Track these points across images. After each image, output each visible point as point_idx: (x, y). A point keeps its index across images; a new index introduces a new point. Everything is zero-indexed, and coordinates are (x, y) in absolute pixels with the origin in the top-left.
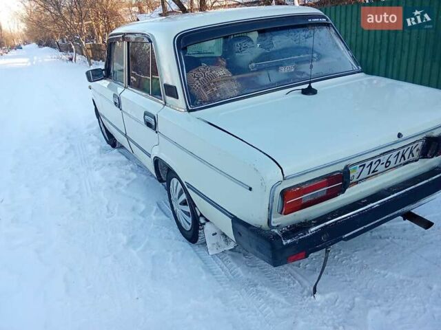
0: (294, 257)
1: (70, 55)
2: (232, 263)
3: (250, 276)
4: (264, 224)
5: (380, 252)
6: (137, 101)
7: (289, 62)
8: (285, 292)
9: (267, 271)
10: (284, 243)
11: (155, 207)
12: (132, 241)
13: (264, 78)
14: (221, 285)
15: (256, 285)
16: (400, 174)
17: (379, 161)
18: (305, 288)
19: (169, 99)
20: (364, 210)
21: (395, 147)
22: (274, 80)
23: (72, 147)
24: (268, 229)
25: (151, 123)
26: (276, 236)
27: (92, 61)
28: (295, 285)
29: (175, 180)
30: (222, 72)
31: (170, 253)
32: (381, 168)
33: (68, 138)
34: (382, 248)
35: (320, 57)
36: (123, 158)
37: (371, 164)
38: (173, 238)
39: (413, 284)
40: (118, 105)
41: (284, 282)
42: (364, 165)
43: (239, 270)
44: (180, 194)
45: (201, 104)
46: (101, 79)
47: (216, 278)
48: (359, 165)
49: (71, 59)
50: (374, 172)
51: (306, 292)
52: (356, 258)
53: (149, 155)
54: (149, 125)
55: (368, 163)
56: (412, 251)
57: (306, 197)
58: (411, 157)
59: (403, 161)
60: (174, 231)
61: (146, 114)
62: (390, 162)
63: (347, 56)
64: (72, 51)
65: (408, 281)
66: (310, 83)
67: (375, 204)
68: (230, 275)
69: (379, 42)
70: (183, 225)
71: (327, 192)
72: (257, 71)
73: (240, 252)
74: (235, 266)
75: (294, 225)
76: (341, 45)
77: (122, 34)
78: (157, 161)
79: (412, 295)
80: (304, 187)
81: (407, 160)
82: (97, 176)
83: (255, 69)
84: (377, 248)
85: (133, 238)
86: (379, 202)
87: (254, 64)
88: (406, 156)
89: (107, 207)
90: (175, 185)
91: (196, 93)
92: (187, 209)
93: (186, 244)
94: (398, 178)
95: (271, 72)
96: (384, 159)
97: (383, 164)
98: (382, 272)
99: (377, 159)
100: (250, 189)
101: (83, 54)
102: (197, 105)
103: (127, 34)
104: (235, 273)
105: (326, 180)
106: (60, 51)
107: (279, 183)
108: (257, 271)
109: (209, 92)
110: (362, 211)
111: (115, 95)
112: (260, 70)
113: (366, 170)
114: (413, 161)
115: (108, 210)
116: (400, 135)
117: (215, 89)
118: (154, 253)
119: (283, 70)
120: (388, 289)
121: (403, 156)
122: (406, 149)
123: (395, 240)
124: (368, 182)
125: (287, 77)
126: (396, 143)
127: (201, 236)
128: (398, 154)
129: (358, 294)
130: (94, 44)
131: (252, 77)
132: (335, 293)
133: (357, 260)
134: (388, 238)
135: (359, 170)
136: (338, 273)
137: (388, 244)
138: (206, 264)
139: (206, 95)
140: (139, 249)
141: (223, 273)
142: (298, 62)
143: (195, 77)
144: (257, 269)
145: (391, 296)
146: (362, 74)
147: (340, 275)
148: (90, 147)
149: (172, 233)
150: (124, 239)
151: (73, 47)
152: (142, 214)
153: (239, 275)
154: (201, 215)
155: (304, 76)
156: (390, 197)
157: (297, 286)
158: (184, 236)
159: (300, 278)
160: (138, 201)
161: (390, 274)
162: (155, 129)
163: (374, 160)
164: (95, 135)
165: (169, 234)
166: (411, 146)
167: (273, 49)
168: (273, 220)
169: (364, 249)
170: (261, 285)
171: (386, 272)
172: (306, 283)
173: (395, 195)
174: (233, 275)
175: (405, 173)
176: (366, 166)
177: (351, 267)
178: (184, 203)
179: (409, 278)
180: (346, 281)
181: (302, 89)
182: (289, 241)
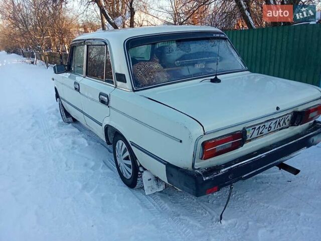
0: (210, 190)
1: (32, 60)
2: (161, 201)
3: (174, 209)
4: (189, 167)
5: (263, 192)
6: (93, 86)
7: (202, 61)
8: (199, 220)
9: (186, 206)
10: (204, 180)
11: (102, 164)
12: (86, 187)
13: (185, 71)
14: (154, 215)
15: (179, 215)
16: (277, 136)
17: (264, 126)
18: (213, 217)
19: (119, 83)
20: (256, 159)
21: (275, 116)
22: (192, 72)
23: (37, 122)
24: (192, 170)
25: (104, 101)
26: (199, 175)
27: (49, 64)
28: (206, 215)
29: (120, 142)
30: (157, 66)
31: (115, 195)
32: (265, 131)
33: (33, 116)
34: (264, 189)
35: (221, 59)
36: (76, 130)
37: (259, 128)
38: (117, 185)
39: (287, 212)
40: (77, 90)
41: (199, 213)
42: (255, 128)
43: (166, 205)
44: (124, 152)
45: (142, 87)
46: (64, 72)
47: (150, 211)
48: (251, 128)
49: (32, 63)
50: (261, 133)
51: (214, 219)
52: (247, 196)
53: (101, 125)
54: (102, 102)
55: (257, 127)
56: (285, 191)
57: (219, 147)
58: (284, 125)
59: (279, 128)
60: (117, 180)
61: (101, 94)
62: (271, 127)
63: (239, 60)
64: (33, 57)
65: (284, 211)
66: (216, 75)
67: (263, 155)
68: (160, 209)
69: (255, 55)
70: (124, 175)
71: (232, 145)
72: (180, 66)
73: (166, 194)
74: (163, 202)
75: (210, 168)
76: (235, 54)
77: (83, 40)
78: (107, 128)
79: (287, 219)
80: (217, 140)
81: (281, 127)
82: (57, 142)
83: (179, 65)
84: (261, 189)
85: (86, 185)
86: (265, 153)
87: (178, 62)
88: (281, 123)
89: (66, 163)
90: (120, 146)
91: (138, 79)
92: (130, 163)
93: (127, 188)
94: (276, 138)
95: (190, 67)
96: (267, 125)
97: (266, 128)
98: (266, 205)
99: (263, 125)
100: (181, 141)
101: (41, 60)
102: (139, 87)
103: (88, 39)
104: (164, 207)
105: (231, 136)
106: (24, 57)
107: (201, 137)
108: (179, 206)
109: (148, 79)
110: (254, 159)
111: (75, 83)
112: (183, 65)
113: (256, 132)
114: (285, 128)
115: (67, 166)
116: (278, 108)
117: (152, 77)
118: (103, 195)
119: (198, 66)
120: (270, 216)
121: (279, 123)
122: (281, 118)
123: (272, 184)
124: (257, 140)
125: (200, 71)
126: (275, 113)
127: (139, 183)
128: (276, 122)
129: (250, 219)
130: (50, 53)
131: (177, 70)
132: (235, 220)
133: (248, 198)
134: (268, 183)
135: (252, 131)
136: (236, 206)
137: (268, 187)
138: (142, 202)
139: (146, 80)
140: (92, 192)
141: (155, 208)
142: (208, 62)
143: (138, 68)
144: (179, 204)
145: (273, 220)
146: (248, 72)
147: (237, 207)
148: (50, 122)
149: (115, 181)
150: (80, 186)
151: (35, 54)
152: (93, 168)
153: (166, 209)
154: (141, 166)
155: (212, 71)
156: (271, 151)
157: (208, 216)
158: (125, 183)
159: (210, 210)
160: (88, 159)
161: (270, 206)
162: (107, 105)
163: (262, 125)
164: (54, 114)
165: (114, 182)
166: (284, 117)
167: (191, 52)
168: (196, 164)
169: (253, 190)
170: (183, 215)
171: (268, 205)
172: (214, 213)
173: (275, 149)
174: (162, 209)
175: (280, 135)
176: (256, 129)
177: (244, 202)
178: (127, 158)
179: (284, 209)
180: (241, 211)
181: (211, 79)
182: (207, 178)
